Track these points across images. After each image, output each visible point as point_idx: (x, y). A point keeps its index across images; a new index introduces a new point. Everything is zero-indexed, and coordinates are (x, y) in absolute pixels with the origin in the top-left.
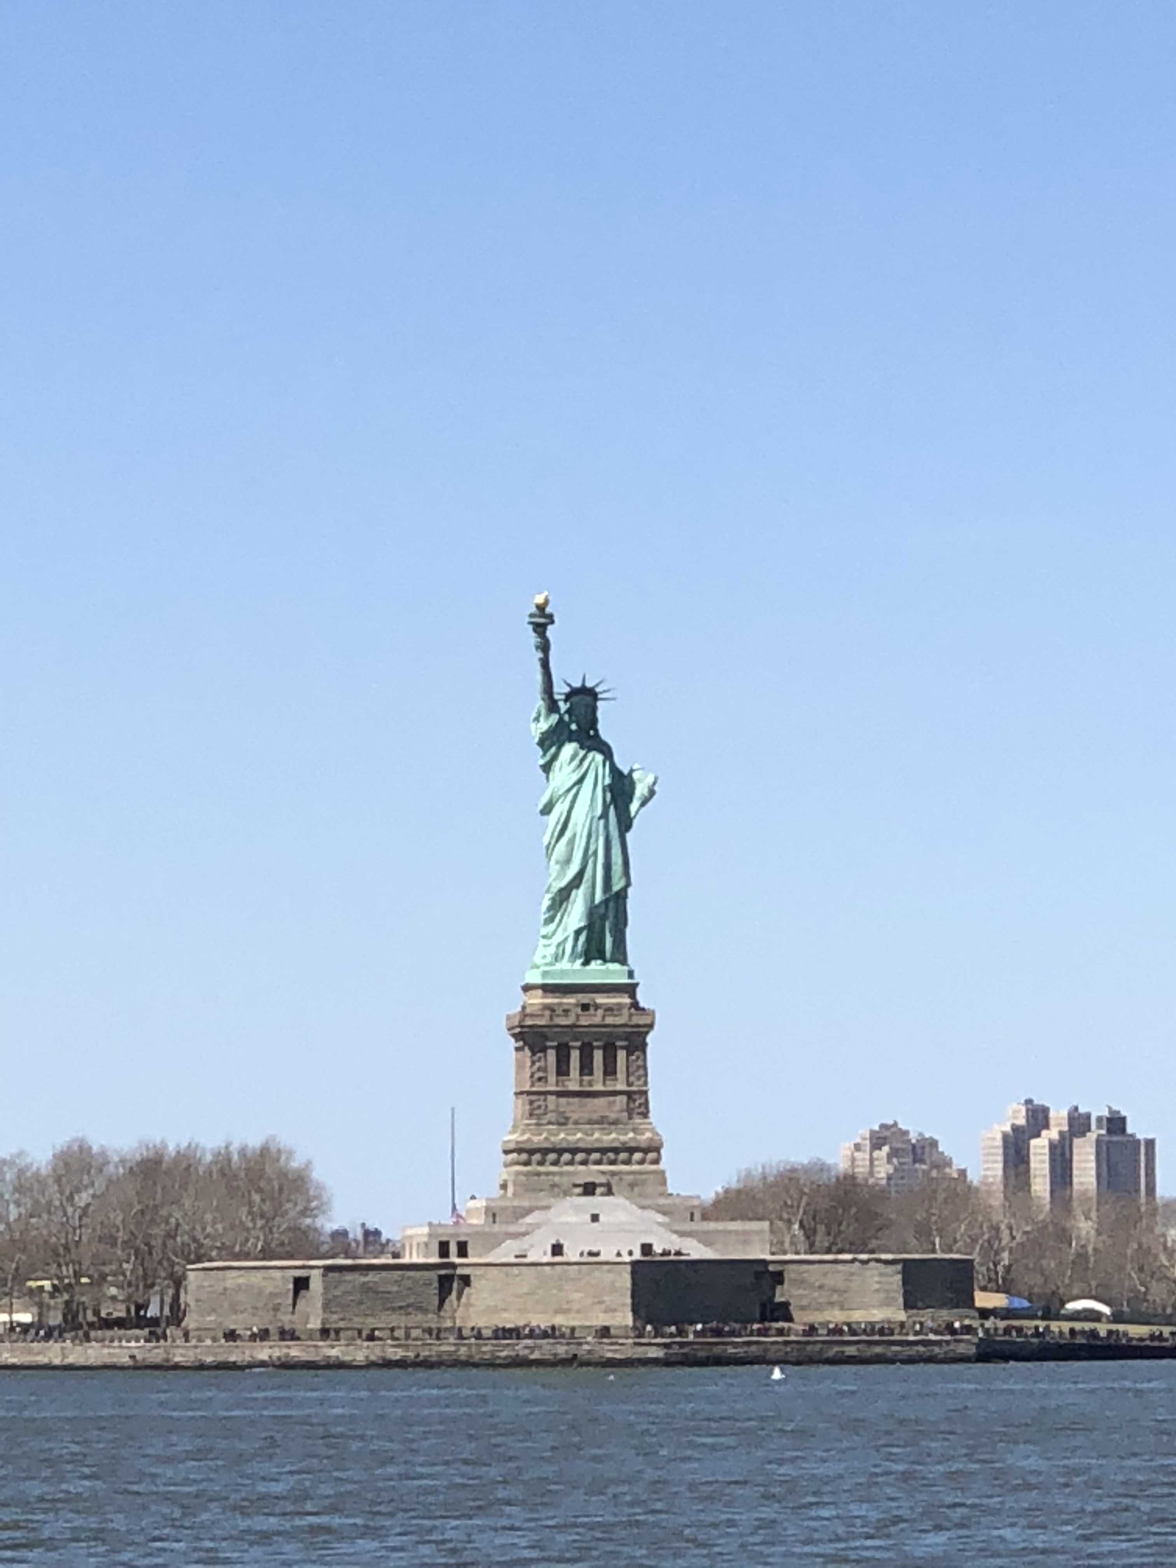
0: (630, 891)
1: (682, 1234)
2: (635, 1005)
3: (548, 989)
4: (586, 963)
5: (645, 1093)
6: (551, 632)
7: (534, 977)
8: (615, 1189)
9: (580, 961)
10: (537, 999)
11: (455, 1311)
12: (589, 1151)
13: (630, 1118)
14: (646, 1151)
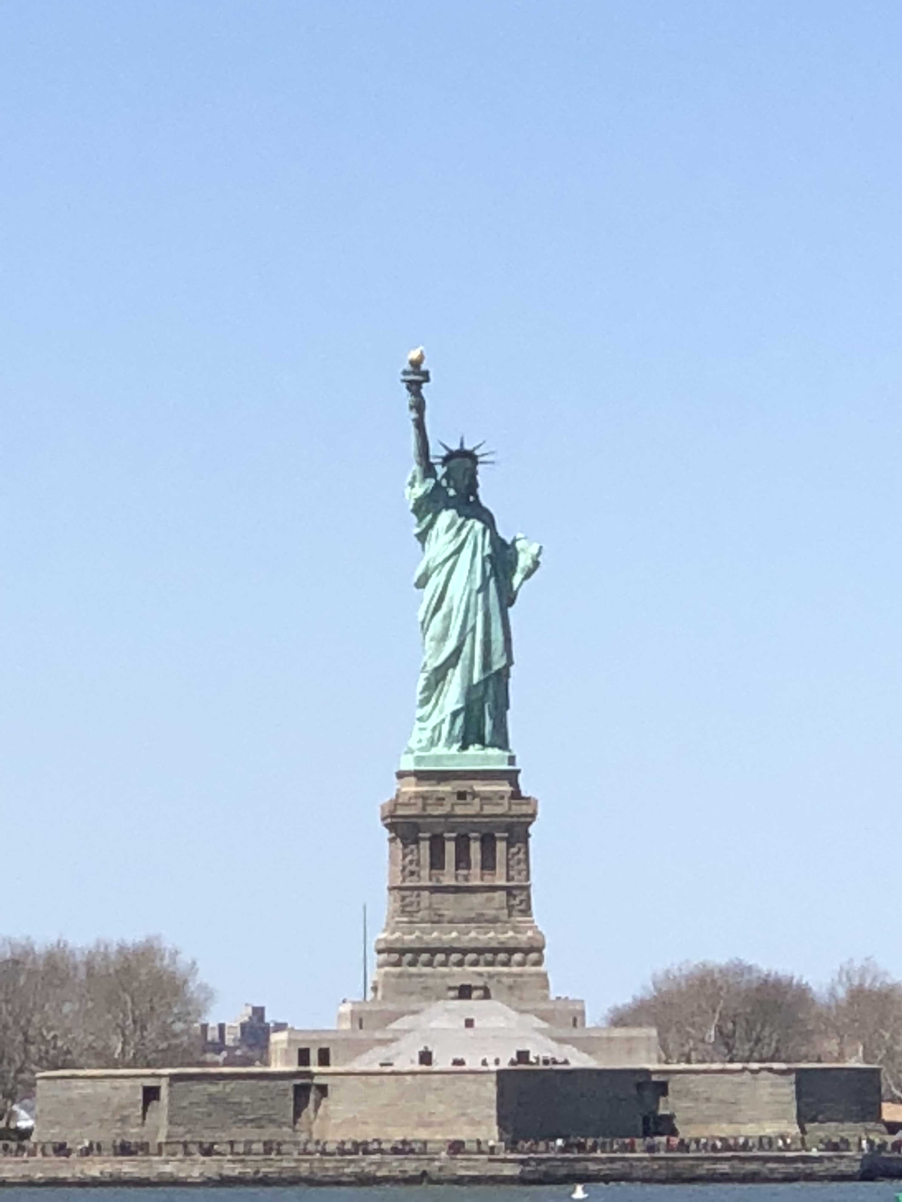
0: (512, 669)
1: (561, 1041)
2: (516, 795)
3: (421, 776)
4: (464, 747)
5: (527, 888)
6: (426, 390)
7: (408, 764)
8: (493, 993)
9: (456, 746)
10: (411, 787)
11: (311, 1123)
12: (464, 951)
13: (510, 915)
14: (527, 951)
